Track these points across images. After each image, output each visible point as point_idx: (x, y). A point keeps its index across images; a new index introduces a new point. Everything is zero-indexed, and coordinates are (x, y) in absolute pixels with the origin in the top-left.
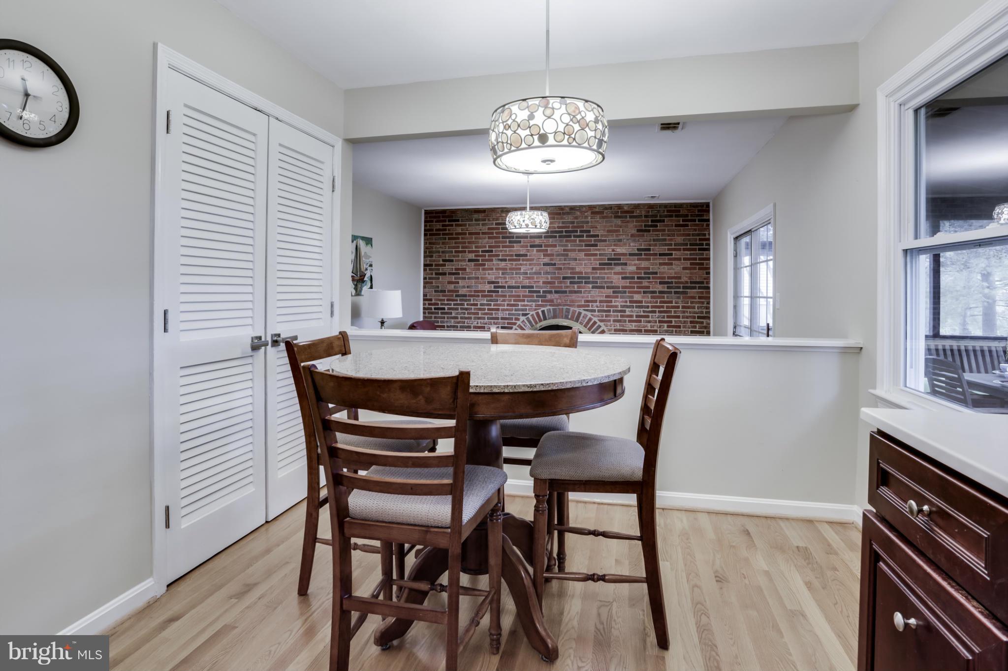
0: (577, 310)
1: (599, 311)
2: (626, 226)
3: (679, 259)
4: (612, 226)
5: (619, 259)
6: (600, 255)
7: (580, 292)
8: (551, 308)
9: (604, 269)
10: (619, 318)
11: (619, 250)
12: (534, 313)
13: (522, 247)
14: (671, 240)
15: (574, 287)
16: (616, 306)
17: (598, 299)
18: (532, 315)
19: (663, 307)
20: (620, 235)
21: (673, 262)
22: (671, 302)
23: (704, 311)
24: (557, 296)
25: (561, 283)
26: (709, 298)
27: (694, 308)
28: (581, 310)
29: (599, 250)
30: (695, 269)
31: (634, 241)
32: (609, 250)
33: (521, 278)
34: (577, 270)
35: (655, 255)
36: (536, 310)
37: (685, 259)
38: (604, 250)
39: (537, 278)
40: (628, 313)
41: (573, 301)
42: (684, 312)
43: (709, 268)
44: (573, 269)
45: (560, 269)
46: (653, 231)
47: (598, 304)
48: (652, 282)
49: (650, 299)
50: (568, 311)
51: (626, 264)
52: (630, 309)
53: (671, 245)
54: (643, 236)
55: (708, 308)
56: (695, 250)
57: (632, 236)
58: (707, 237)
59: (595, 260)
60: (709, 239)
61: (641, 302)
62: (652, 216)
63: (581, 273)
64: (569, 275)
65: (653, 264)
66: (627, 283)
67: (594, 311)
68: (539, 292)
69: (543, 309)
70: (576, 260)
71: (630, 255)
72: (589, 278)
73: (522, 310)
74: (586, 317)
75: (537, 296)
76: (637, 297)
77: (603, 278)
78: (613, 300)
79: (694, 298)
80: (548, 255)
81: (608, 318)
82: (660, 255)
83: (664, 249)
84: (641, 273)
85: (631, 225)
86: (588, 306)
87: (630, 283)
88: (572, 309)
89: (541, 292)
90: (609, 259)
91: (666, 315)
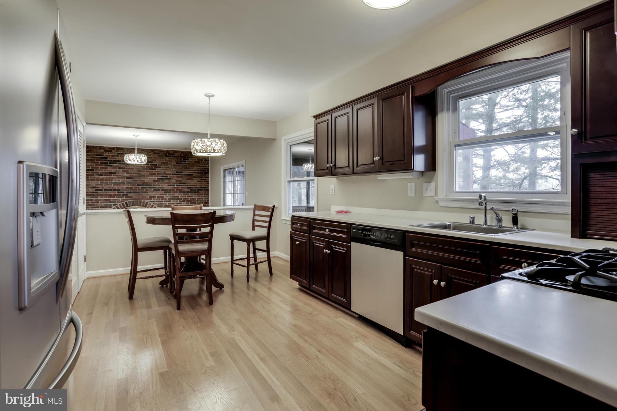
0: (146, 201)
1: (157, 202)
2: (171, 161)
3: (196, 177)
4: (164, 160)
5: (168, 177)
6: (158, 174)
7: (147, 192)
8: (131, 201)
9: (160, 181)
10: (168, 205)
11: (167, 172)
12: (121, 203)
13: (113, 168)
14: (192, 168)
15: (144, 190)
16: (166, 199)
17: (157, 196)
18: (120, 205)
19: (188, 199)
20: (168, 165)
21: (193, 178)
22: (192, 197)
23: (207, 200)
24: (134, 194)
25: (136, 188)
26: (209, 194)
27: (202, 199)
28: (148, 201)
29: (157, 172)
30: (203, 181)
31: (175, 168)
32: (162, 172)
33: (113, 185)
34: (145, 181)
35: (185, 175)
36: (122, 202)
37: (198, 177)
38: (160, 172)
39: (122, 185)
40: (172, 202)
41: (143, 197)
42: (198, 201)
43: (208, 181)
44: (143, 181)
45: (136, 181)
46: (184, 164)
47: (157, 198)
48: (183, 187)
49: (182, 195)
50: (140, 202)
51: (170, 179)
52: (173, 200)
53: (192, 170)
54: (179, 166)
55: (208, 199)
56: (203, 173)
57: (174, 165)
58: (208, 167)
59: (155, 176)
60: (208, 169)
61: (178, 197)
62: (183, 157)
63: (148, 183)
64: (141, 184)
65: (184, 179)
66: (171, 188)
67: (155, 202)
68: (124, 192)
69: (126, 201)
70: (144, 176)
71: (173, 174)
72: (152, 185)
73: (113, 202)
74: (150, 205)
75: (122, 195)
76: (176, 194)
77: (159, 185)
78: (164, 196)
79: (202, 194)
80: (129, 173)
81: (162, 205)
82: (187, 175)
83: (189, 173)
84: (178, 183)
85: (173, 160)
86: (152, 199)
87: (173, 188)
88: (143, 201)
89: (125, 192)
90: (162, 176)
91: (190, 202)
